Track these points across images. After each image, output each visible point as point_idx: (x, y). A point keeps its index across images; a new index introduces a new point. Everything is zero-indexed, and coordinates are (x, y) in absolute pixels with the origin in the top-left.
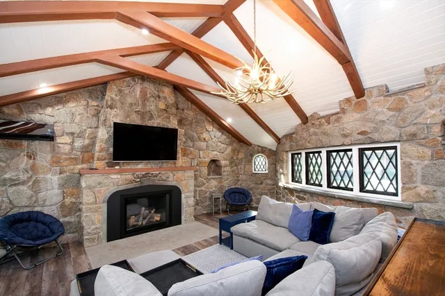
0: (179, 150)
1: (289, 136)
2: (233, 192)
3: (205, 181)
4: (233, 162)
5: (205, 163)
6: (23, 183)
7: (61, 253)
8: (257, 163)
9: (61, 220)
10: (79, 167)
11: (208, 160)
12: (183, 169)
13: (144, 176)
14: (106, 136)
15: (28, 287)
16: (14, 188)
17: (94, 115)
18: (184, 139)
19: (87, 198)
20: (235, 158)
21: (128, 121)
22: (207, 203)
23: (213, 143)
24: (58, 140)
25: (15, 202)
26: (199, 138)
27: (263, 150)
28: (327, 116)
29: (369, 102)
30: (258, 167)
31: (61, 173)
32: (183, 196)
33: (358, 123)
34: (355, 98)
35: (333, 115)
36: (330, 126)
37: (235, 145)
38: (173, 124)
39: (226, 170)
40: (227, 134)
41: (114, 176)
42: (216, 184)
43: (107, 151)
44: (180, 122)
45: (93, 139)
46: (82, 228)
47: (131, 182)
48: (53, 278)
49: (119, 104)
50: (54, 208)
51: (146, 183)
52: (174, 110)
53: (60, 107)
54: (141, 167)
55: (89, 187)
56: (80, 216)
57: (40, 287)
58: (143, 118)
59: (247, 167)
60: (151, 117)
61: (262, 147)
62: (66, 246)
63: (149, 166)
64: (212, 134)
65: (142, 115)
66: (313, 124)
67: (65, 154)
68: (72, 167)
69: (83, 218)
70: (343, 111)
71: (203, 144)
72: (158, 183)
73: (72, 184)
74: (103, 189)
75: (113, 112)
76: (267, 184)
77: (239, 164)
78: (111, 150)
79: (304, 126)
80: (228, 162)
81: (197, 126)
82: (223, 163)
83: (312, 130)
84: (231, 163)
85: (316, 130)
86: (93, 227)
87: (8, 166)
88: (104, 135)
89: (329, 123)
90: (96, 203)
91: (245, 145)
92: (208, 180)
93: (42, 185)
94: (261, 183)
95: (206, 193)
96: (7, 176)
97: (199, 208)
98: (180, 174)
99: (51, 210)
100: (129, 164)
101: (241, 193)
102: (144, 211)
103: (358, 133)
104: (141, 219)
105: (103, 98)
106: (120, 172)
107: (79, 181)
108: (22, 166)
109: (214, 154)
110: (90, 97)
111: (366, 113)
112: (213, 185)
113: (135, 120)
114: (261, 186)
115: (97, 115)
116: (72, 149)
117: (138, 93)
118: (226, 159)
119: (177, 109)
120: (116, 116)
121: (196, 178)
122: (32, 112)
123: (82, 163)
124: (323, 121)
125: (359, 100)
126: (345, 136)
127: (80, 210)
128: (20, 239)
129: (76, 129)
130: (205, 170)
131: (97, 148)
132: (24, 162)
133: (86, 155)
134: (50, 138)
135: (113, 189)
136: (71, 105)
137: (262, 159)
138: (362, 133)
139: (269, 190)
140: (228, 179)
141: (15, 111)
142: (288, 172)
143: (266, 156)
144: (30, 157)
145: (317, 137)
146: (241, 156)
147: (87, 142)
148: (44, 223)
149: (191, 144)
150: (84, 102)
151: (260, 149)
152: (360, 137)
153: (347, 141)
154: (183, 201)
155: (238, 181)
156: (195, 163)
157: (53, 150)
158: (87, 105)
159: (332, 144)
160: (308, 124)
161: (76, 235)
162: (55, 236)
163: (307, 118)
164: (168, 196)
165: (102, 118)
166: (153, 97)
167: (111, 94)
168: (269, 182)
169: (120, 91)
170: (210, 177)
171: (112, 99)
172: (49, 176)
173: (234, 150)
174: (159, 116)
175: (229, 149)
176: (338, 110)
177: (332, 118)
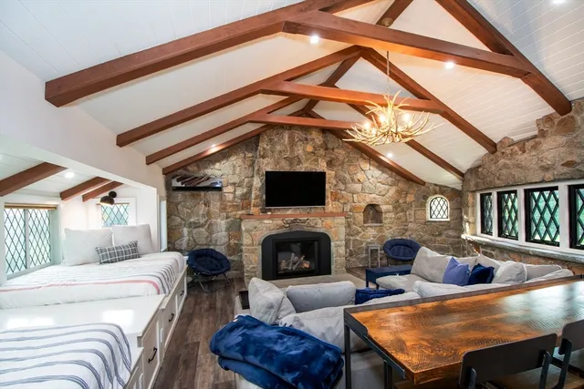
0: (328, 194)
1: (474, 170)
2: (397, 245)
3: (360, 230)
4: (397, 207)
5: (361, 207)
6: (202, 226)
7: (228, 285)
8: (434, 208)
9: (228, 258)
10: (240, 212)
11: (364, 205)
12: (333, 215)
13: (293, 222)
14: (260, 184)
15: (207, 303)
16: (197, 230)
17: (250, 166)
18: (334, 182)
19: (246, 240)
20: (401, 201)
21: (278, 169)
22: (364, 255)
23: (370, 184)
24: (225, 190)
25: (197, 240)
26: (353, 180)
27: (442, 190)
28: (521, 141)
29: (578, 118)
30: (436, 213)
31: (227, 218)
32: (332, 244)
33: (562, 150)
34: (558, 115)
35: (528, 140)
36: (525, 155)
37: (402, 185)
38: (321, 166)
39: (389, 216)
40: (390, 172)
41: (266, 221)
42: (375, 233)
43: (262, 197)
44: (330, 164)
45: (250, 187)
46: (243, 266)
47: (282, 227)
48: (223, 300)
49: (270, 152)
50: (223, 247)
51: (294, 230)
52: (322, 152)
53: (224, 161)
54: (291, 212)
55: (248, 231)
56: (241, 256)
57: (215, 304)
58: (291, 164)
59: (419, 213)
60: (300, 162)
61: (440, 186)
62: (232, 280)
63: (298, 212)
64: (369, 173)
65: (290, 160)
66: (503, 153)
67: (229, 201)
68: (234, 213)
69: (244, 257)
70: (542, 134)
71: (358, 187)
72: (306, 229)
73: (235, 228)
74: (258, 233)
75: (265, 161)
76: (449, 236)
77: (408, 208)
78: (264, 197)
79: (492, 156)
80: (390, 207)
81: (350, 165)
82: (384, 208)
83: (502, 161)
84: (395, 207)
85: (508, 162)
86: (251, 266)
87: (192, 212)
88: (258, 182)
89: (524, 152)
90: (253, 245)
91: (414, 185)
92: (364, 229)
93: (214, 227)
94: (440, 235)
95: (362, 243)
96: (192, 220)
97: (353, 259)
98: (329, 221)
99: (221, 249)
100: (279, 210)
101: (406, 246)
102: (294, 257)
103: (563, 165)
104: (291, 264)
105: (257, 149)
106: (271, 218)
107: (240, 226)
108: (201, 212)
109: (372, 198)
110: (247, 150)
111: (574, 135)
112: (370, 235)
113: (285, 167)
114: (438, 238)
115: (252, 165)
116: (234, 197)
117: (287, 139)
118: (387, 203)
119: (327, 149)
120: (268, 165)
121: (348, 226)
122: (206, 168)
123: (242, 209)
124: (516, 148)
125: (564, 116)
126: (546, 169)
127: (241, 251)
128: (202, 269)
129: (236, 179)
130: (360, 217)
131: (253, 196)
132: (202, 209)
133: (245, 202)
134: (220, 189)
135: (266, 233)
136: (233, 158)
137: (442, 203)
138: (568, 164)
139: (451, 244)
140: (391, 228)
141: (196, 168)
142: (475, 220)
143: (447, 197)
144: (205, 205)
145: (508, 171)
146: (410, 198)
147: (245, 190)
148: (216, 259)
149: (342, 187)
150: (242, 155)
151: (437, 188)
152: (565, 169)
153: (549, 175)
154: (333, 249)
155: (406, 230)
156: (347, 208)
157: (221, 199)
158: (245, 157)
159: (529, 180)
160: (498, 153)
161: (238, 272)
162: (224, 270)
163: (495, 145)
164: (316, 243)
165: (256, 168)
166: (300, 140)
167: (263, 145)
168: (451, 233)
169: (271, 140)
170: (366, 225)
171: (264, 149)
172: (219, 220)
173: (399, 192)
174: (307, 160)
175: (392, 191)
176: (536, 132)
177: (528, 145)
